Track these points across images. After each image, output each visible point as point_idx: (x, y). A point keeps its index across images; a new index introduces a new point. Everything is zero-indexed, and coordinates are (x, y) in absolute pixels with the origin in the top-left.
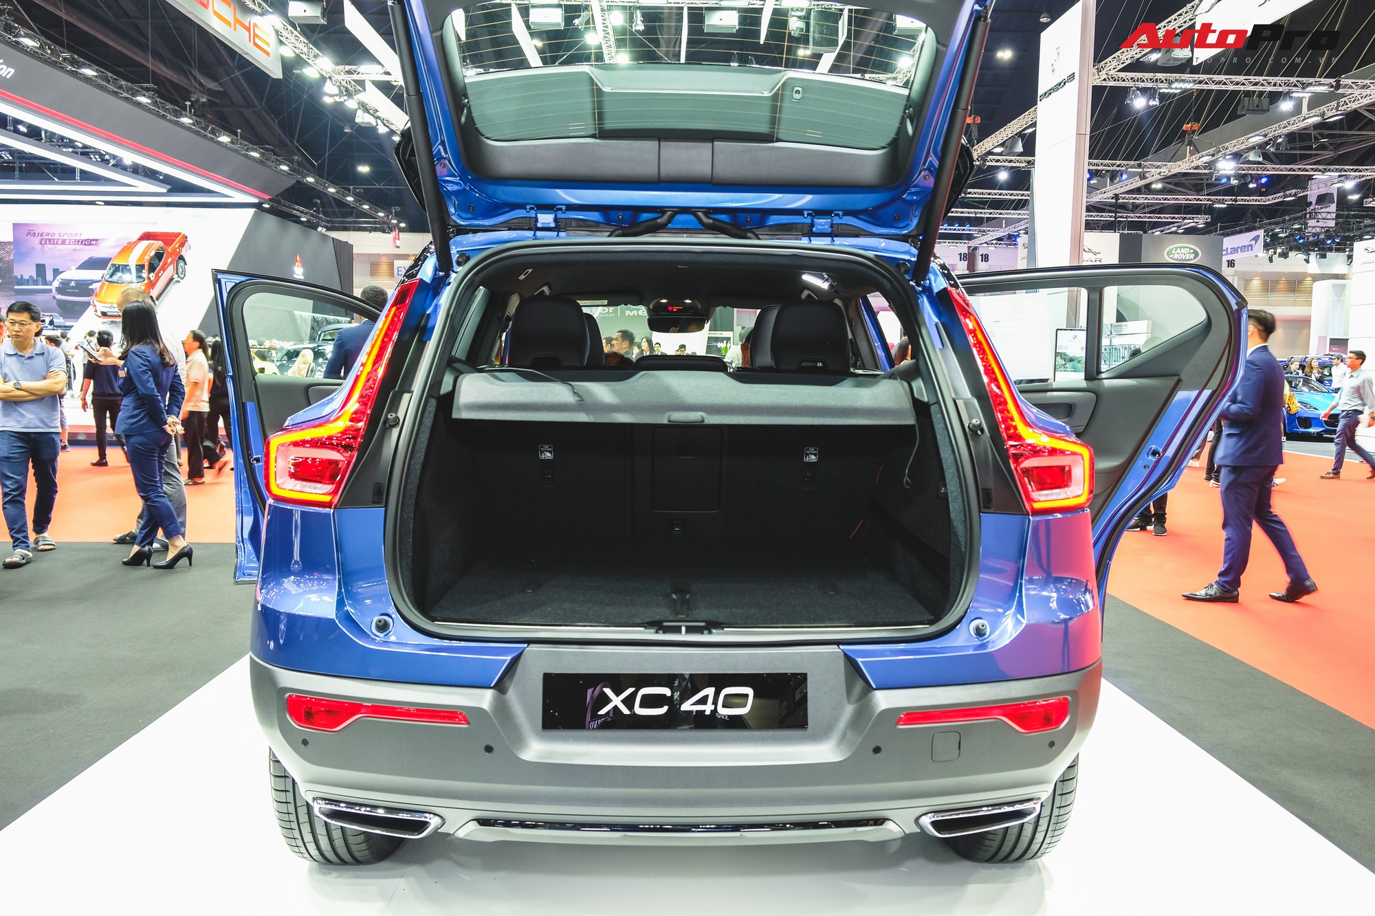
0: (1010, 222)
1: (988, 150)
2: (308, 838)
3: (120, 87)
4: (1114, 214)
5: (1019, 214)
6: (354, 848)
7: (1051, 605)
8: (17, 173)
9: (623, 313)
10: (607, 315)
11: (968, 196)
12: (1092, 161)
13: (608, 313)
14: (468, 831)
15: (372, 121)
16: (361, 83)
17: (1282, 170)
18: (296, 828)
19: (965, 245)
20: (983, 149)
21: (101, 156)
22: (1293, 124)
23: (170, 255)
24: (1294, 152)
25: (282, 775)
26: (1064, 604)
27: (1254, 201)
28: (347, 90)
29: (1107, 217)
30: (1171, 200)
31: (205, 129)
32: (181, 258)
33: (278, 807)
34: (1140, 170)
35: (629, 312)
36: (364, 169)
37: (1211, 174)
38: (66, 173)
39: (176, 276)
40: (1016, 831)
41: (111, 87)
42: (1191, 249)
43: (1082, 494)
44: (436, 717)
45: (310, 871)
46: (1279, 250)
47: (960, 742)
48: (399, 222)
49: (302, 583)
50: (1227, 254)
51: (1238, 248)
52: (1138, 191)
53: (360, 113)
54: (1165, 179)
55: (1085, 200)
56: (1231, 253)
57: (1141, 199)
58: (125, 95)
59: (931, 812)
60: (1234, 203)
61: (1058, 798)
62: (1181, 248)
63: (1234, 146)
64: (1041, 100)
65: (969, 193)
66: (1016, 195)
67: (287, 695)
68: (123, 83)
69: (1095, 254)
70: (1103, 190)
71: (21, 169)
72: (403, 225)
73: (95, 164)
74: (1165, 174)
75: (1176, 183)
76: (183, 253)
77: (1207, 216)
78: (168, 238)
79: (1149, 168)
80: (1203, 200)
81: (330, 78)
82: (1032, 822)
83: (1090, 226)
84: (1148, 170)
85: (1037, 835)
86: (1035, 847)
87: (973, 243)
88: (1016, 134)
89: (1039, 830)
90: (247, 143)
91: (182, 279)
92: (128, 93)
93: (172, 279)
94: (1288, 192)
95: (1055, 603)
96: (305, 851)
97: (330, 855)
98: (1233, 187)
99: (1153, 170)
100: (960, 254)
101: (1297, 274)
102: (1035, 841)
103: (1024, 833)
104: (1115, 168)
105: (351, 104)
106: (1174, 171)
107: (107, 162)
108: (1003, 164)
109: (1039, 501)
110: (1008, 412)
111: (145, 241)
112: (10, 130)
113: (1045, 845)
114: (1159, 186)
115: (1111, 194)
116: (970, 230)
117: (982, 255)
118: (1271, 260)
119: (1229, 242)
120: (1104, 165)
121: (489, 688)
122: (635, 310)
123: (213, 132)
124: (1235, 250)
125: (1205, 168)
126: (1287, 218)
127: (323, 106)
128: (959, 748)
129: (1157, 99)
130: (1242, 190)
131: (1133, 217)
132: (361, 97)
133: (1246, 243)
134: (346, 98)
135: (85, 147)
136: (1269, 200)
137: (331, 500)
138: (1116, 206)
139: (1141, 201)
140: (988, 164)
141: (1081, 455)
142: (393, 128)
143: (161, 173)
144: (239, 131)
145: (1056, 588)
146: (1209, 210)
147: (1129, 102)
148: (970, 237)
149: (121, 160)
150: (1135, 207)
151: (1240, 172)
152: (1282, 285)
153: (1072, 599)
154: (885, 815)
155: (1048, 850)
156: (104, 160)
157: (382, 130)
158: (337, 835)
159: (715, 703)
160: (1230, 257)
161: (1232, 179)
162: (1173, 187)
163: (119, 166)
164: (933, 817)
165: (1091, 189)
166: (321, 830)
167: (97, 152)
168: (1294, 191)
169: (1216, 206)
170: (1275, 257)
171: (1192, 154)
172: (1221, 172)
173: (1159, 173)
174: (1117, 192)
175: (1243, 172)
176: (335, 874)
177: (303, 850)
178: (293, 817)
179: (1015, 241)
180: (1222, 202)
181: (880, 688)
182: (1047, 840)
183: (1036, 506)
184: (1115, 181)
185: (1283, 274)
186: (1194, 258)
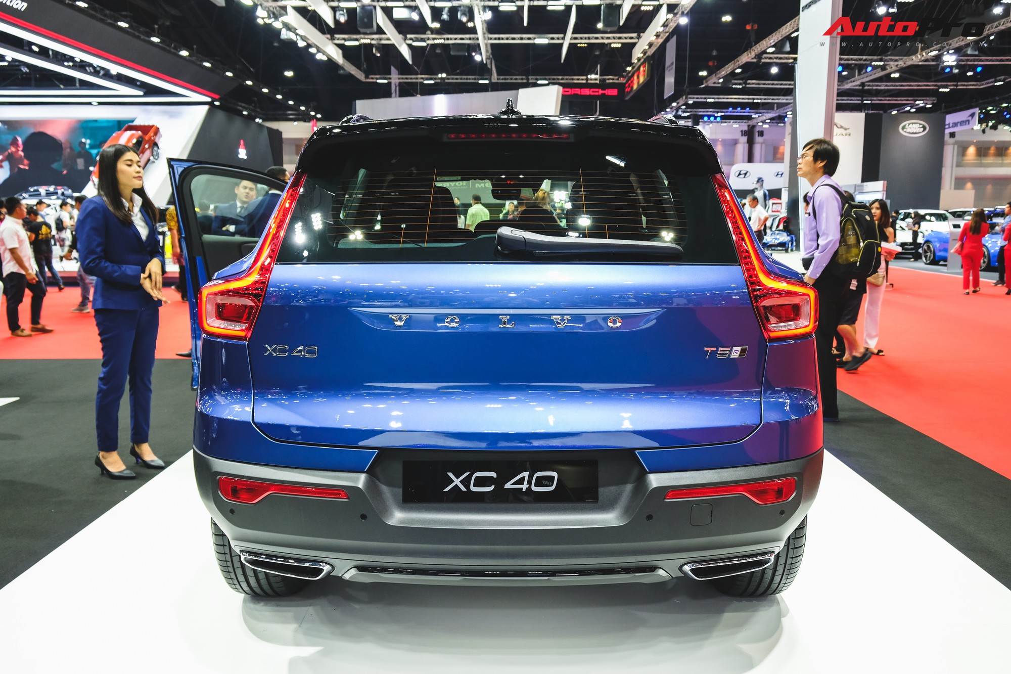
0: (780, 106)
1: (763, 50)
2: (241, 578)
3: (105, 15)
4: (860, 98)
5: (787, 99)
6: (275, 585)
7: (785, 408)
8: (33, 82)
9: (474, 185)
10: (462, 187)
11: (748, 86)
12: (842, 57)
13: (463, 185)
14: (350, 574)
15: (292, 36)
16: (284, 8)
17: (993, 61)
18: (232, 571)
19: (745, 124)
20: (759, 49)
21: (94, 68)
22: (1003, 24)
23: (147, 142)
24: (1004, 46)
25: (219, 534)
26: (795, 408)
27: (972, 85)
28: (274, 14)
29: (855, 101)
30: (905, 86)
31: (170, 46)
32: (156, 144)
33: (219, 556)
34: (882, 63)
35: (478, 185)
36: (289, 74)
37: (937, 65)
38: (69, 82)
39: (152, 158)
40: (759, 574)
41: (99, 16)
42: (920, 124)
43: (809, 325)
44: (325, 493)
45: (245, 601)
46: (990, 124)
47: (712, 511)
48: (316, 114)
49: (229, 396)
50: (949, 127)
51: (958, 123)
52: (880, 79)
53: (284, 31)
54: (901, 70)
55: (836, 87)
56: (953, 127)
57: (883, 86)
58: (109, 21)
59: (691, 563)
60: (955, 87)
61: (791, 551)
62: (912, 123)
63: (958, 42)
64: (803, 11)
65: (749, 84)
66: (784, 85)
67: (218, 477)
68: (108, 12)
69: (846, 129)
70: (853, 79)
71: (36, 79)
72: (319, 116)
73: (90, 74)
74: (901, 66)
75: (909, 73)
76: (157, 140)
77: (934, 98)
78: (145, 129)
79: (888, 61)
80: (930, 85)
81: (261, 5)
82: (772, 568)
83: (841, 108)
84: (888, 63)
85: (776, 578)
86: (774, 586)
87: (751, 123)
88: (785, 37)
89: (777, 574)
90: (200, 56)
91: (157, 159)
92: (111, 20)
93: (149, 160)
94: (998, 78)
95: (788, 407)
96: (239, 587)
97: (258, 590)
98: (955, 74)
99: (892, 63)
100: (742, 131)
101: (1004, 142)
102: (774, 582)
103: (766, 576)
104: (862, 62)
105: (277, 25)
106: (909, 63)
107: (99, 72)
108: (775, 60)
109: (774, 331)
110: (751, 264)
111: (128, 132)
112: (26, 50)
113: (781, 585)
114: (897, 75)
115: (858, 83)
116: (749, 112)
117: (758, 132)
118: (984, 131)
119: (950, 119)
120: (853, 59)
121: (363, 472)
122: (483, 183)
123: (175, 48)
124: (955, 125)
125: (933, 60)
126: (997, 98)
127: (258, 25)
128: (712, 516)
129: (895, 7)
130: (962, 77)
131: (876, 101)
132: (284, 19)
133: (964, 119)
134: (273, 20)
135: (82, 61)
136: (983, 85)
137: (246, 335)
138: (862, 92)
139: (882, 88)
140: (763, 61)
141: (808, 295)
142: (310, 42)
143: (138, 81)
144: (195, 47)
145: (788, 395)
146: (934, 93)
147: (873, 10)
148: (749, 118)
149: (108, 71)
150: (878, 93)
151: (960, 63)
152: (992, 151)
153: (802, 404)
154: (657, 564)
155: (784, 588)
156: (96, 72)
157: (301, 44)
158: (261, 576)
159: (529, 483)
160: (952, 130)
161: (954, 69)
162: (908, 76)
163: (107, 75)
164: (693, 566)
165: (842, 79)
166: (250, 574)
167: (91, 65)
168: (1002, 77)
169: (941, 90)
170: (987, 130)
171: (923, 49)
172: (945, 64)
173: (897, 66)
174: (864, 80)
175: (963, 63)
176: (262, 604)
177: (238, 587)
178: (229, 564)
179: (784, 120)
180: (946, 87)
181: (651, 472)
182: (783, 581)
183: (772, 335)
184: (862, 73)
185: (992, 143)
186: (923, 131)
